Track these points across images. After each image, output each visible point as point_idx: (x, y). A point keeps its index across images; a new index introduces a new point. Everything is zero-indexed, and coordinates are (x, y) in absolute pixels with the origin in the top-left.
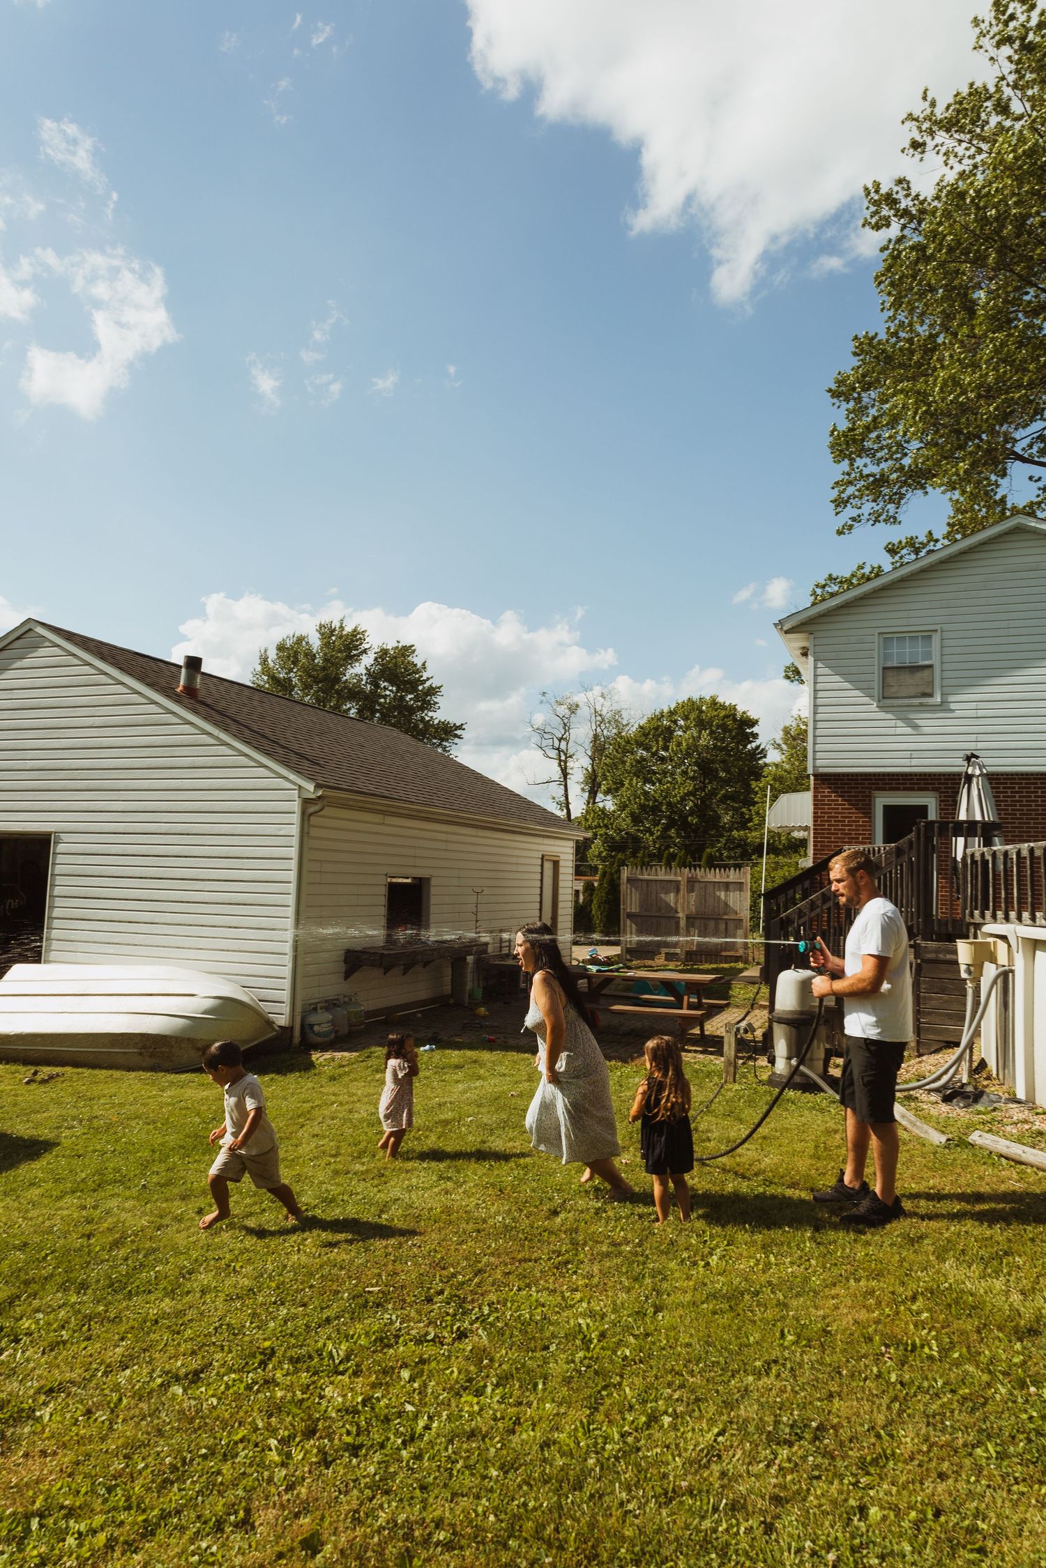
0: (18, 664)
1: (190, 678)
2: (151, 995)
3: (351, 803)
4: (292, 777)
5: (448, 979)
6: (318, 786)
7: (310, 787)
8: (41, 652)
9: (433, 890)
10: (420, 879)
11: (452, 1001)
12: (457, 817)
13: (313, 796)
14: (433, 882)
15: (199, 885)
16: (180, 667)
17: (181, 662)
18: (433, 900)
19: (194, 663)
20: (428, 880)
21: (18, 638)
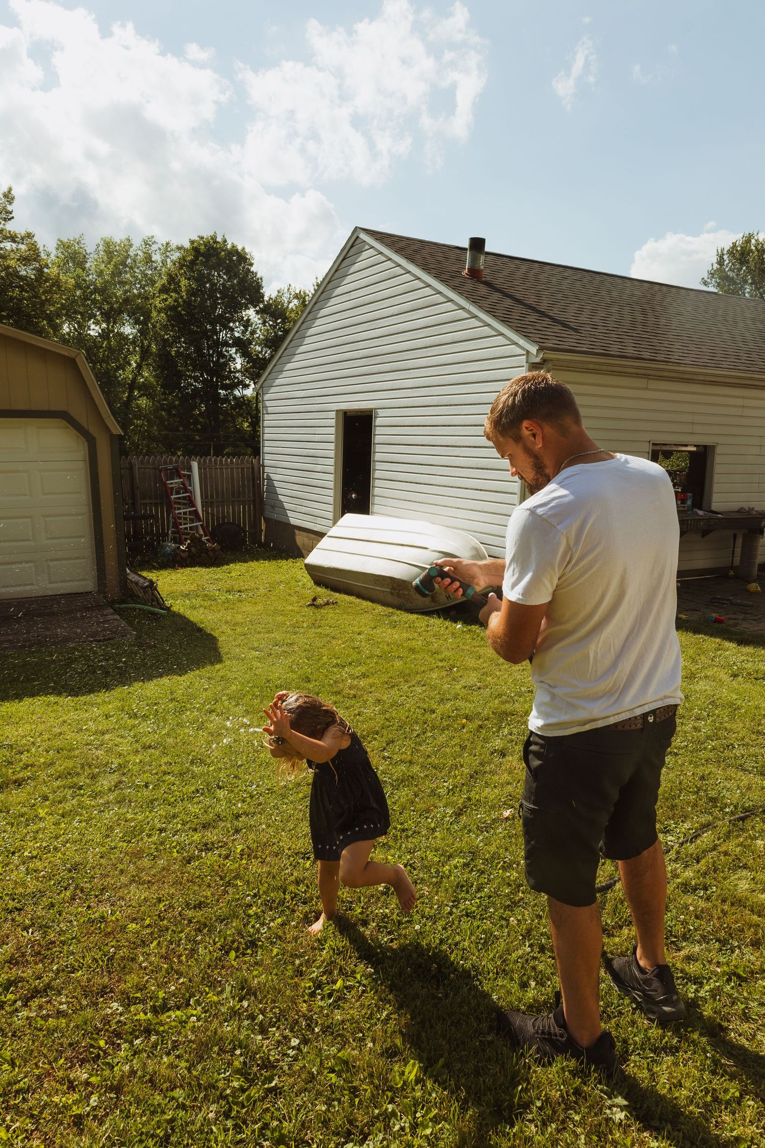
0: (353, 269)
1: (474, 260)
2: (403, 545)
3: (591, 366)
4: (522, 342)
5: (738, 551)
6: (541, 349)
7: (533, 349)
8: (365, 255)
9: (718, 459)
10: (705, 447)
11: (732, 573)
12: (751, 379)
13: (538, 360)
14: (718, 450)
15: (457, 451)
16: (466, 249)
17: (466, 245)
18: (718, 469)
19: (477, 244)
20: (713, 447)
21: (352, 246)
